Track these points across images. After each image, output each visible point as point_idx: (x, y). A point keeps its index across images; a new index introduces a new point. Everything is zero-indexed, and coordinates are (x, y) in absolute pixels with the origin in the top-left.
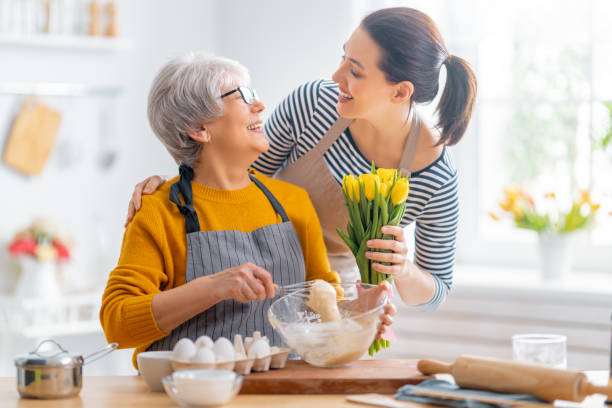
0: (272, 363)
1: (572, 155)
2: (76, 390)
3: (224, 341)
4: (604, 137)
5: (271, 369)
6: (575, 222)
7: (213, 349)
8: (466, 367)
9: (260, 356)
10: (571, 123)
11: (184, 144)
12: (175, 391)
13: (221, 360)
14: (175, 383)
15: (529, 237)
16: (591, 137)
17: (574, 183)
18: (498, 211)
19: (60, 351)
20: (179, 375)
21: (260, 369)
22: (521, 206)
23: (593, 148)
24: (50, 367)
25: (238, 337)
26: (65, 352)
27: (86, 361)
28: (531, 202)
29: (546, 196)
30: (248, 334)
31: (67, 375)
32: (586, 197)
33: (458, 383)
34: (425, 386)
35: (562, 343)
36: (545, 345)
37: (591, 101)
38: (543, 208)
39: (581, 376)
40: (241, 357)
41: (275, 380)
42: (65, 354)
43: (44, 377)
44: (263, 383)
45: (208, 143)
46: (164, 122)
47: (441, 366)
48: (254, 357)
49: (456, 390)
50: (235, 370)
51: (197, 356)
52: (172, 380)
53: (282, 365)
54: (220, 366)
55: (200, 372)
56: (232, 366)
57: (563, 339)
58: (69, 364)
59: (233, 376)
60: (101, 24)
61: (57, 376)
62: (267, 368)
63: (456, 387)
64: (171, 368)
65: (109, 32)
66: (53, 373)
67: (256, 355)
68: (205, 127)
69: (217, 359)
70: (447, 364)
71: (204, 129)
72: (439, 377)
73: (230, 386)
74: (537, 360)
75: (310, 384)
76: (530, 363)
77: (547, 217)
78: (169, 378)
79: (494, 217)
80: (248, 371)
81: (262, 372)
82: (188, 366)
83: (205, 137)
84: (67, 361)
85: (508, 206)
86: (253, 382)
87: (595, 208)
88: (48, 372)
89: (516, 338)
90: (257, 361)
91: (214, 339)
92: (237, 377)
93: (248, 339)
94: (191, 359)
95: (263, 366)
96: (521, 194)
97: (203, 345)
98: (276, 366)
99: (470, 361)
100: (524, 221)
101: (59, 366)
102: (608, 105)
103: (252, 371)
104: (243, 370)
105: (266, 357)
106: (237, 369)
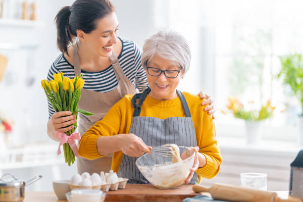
0: (119, 186)
1: (261, 81)
2: (21, 199)
3: (95, 175)
4: (278, 74)
5: (119, 189)
6: (264, 114)
7: (91, 179)
8: (217, 189)
9: (114, 183)
10: (261, 66)
13: (95, 185)
14: (72, 196)
15: (241, 122)
16: (271, 73)
18: (226, 110)
19: (13, 179)
20: (73, 192)
21: (113, 189)
22: (236, 107)
23: (272, 79)
24: (9, 187)
25: (102, 173)
26: (16, 179)
27: (26, 184)
28: (242, 105)
29: (249, 102)
30: (107, 171)
31: (17, 191)
32: (269, 103)
33: (213, 197)
34: (196, 198)
35: (264, 178)
36: (256, 178)
37: (272, 55)
38: (247, 109)
39: (275, 194)
40: (104, 183)
41: (121, 195)
42: (16, 181)
43: (6, 192)
44: (116, 196)
47: (204, 188)
48: (111, 183)
49: (212, 200)
50: (102, 189)
51: (83, 182)
52: (70, 194)
53: (124, 187)
54: (94, 188)
55: (84, 190)
56: (100, 188)
57: (265, 175)
58: (18, 186)
59: (101, 193)
60: (28, 14)
61: (12, 192)
62: (116, 189)
63: (212, 199)
64: (69, 189)
65: (32, 18)
66: (10, 190)
67: (112, 182)
69: (93, 184)
70: (207, 187)
72: (203, 194)
73: (100, 198)
74: (252, 186)
75: (139, 197)
76: (249, 187)
77: (250, 113)
78: (69, 193)
79: (223, 112)
80: (107, 190)
81: (114, 190)
82: (79, 187)
84: (17, 184)
85: (231, 107)
86: (110, 195)
87: (274, 108)
88: (7, 189)
89: (242, 175)
90: (112, 185)
91: (91, 174)
92: (103, 194)
93: (107, 174)
94: (79, 184)
95: (115, 188)
96: (237, 101)
97: (85, 177)
98: (121, 188)
99: (219, 186)
100: (238, 115)
101: (13, 187)
102: (280, 57)
103: (110, 190)
104: (105, 189)
105: (116, 183)
106: (103, 189)
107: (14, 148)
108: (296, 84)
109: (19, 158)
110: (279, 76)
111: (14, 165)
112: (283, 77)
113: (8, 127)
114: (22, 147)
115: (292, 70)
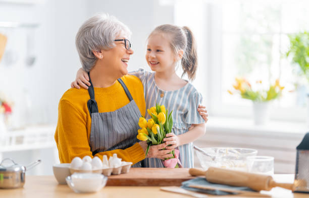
0: (122, 170)
1: (269, 61)
2: (22, 184)
3: (97, 159)
4: (287, 51)
6: (272, 95)
7: (91, 163)
9: (116, 167)
10: (269, 44)
11: (89, 56)
12: (73, 185)
13: (96, 169)
14: (73, 180)
15: (248, 103)
16: (280, 52)
17: (270, 75)
18: (233, 90)
19: (13, 164)
20: (75, 176)
21: (116, 173)
22: (244, 87)
23: (281, 58)
24: (9, 172)
25: (105, 157)
26: (16, 164)
27: (28, 169)
28: (250, 85)
29: (257, 82)
31: (18, 177)
32: (277, 82)
35: (271, 161)
36: (262, 162)
37: (280, 34)
38: (255, 88)
39: (271, 177)
40: (106, 167)
41: (123, 179)
42: (16, 166)
43: (6, 178)
44: (118, 180)
45: (101, 60)
46: (84, 42)
47: (201, 171)
48: (112, 167)
51: (83, 166)
52: (71, 178)
54: (94, 172)
55: (85, 175)
56: (101, 172)
57: (272, 159)
58: (18, 171)
59: (102, 177)
61: (12, 177)
62: (120, 172)
64: (70, 173)
66: (10, 175)
67: (114, 166)
68: (102, 51)
69: (93, 168)
71: (101, 52)
73: (101, 182)
75: (142, 181)
77: (258, 93)
78: (69, 177)
79: (230, 93)
80: (109, 174)
81: (117, 175)
82: (79, 171)
83: (100, 56)
84: (17, 169)
85: (238, 87)
86: (112, 180)
87: (282, 88)
88: (7, 175)
90: (114, 169)
91: (93, 158)
92: (104, 178)
94: (80, 168)
95: (118, 172)
96: (244, 81)
97: (86, 161)
98: (124, 172)
100: (246, 95)
101: (13, 172)
102: (289, 35)
103: (112, 174)
104: (107, 173)
105: (119, 167)
106: (104, 173)
107: (14, 129)
108: (305, 63)
109: (20, 140)
110: (288, 54)
111: (15, 147)
112: (292, 56)
113: (8, 109)
114: (22, 128)
115: (302, 49)
